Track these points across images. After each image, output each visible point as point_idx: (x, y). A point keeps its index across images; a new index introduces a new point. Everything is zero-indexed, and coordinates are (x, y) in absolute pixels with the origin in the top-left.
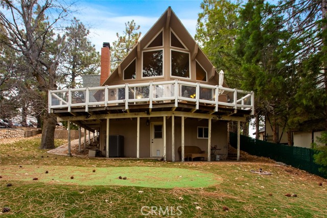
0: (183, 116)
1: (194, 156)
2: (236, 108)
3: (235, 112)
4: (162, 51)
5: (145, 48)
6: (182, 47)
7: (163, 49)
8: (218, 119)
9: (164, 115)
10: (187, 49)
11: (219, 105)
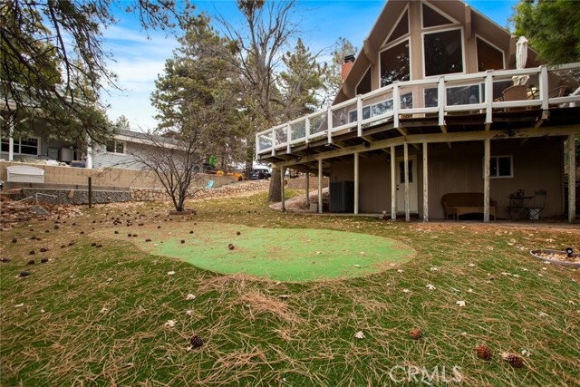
0: (424, 140)
1: (462, 211)
2: (545, 107)
3: (545, 116)
4: (408, 41)
5: (383, 45)
6: (446, 22)
7: (409, 38)
8: (507, 137)
9: (391, 144)
10: (455, 22)
11: (493, 109)
